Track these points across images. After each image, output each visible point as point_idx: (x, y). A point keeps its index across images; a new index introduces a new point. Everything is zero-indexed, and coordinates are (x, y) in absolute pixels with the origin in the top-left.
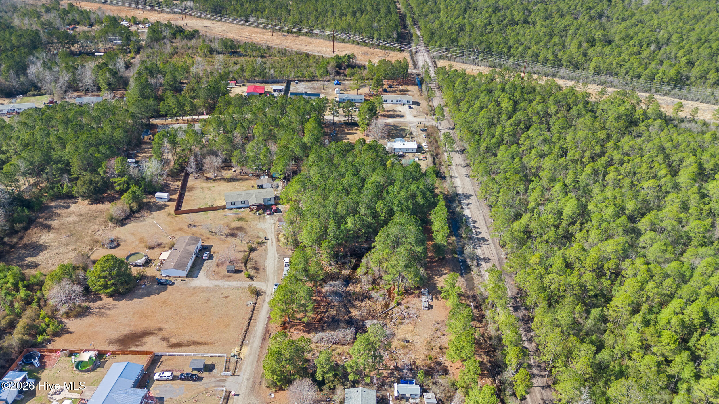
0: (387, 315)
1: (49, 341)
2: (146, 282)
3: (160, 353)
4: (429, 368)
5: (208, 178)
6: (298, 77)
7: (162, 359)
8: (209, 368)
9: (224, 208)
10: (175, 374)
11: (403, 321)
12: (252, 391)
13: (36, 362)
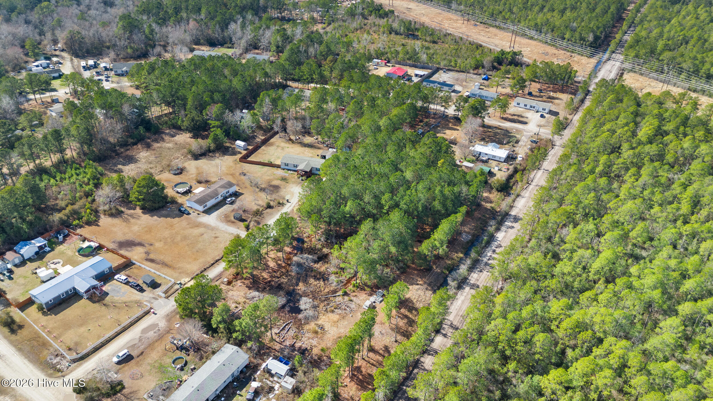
0: (327, 299)
1: (81, 227)
2: (174, 207)
3: (134, 262)
4: (319, 359)
5: (290, 140)
6: (451, 66)
7: (133, 267)
8: (154, 285)
9: (278, 167)
10: (130, 280)
11: (336, 310)
12: (168, 315)
13: (61, 237)
